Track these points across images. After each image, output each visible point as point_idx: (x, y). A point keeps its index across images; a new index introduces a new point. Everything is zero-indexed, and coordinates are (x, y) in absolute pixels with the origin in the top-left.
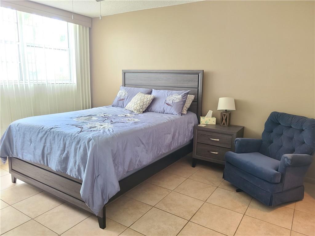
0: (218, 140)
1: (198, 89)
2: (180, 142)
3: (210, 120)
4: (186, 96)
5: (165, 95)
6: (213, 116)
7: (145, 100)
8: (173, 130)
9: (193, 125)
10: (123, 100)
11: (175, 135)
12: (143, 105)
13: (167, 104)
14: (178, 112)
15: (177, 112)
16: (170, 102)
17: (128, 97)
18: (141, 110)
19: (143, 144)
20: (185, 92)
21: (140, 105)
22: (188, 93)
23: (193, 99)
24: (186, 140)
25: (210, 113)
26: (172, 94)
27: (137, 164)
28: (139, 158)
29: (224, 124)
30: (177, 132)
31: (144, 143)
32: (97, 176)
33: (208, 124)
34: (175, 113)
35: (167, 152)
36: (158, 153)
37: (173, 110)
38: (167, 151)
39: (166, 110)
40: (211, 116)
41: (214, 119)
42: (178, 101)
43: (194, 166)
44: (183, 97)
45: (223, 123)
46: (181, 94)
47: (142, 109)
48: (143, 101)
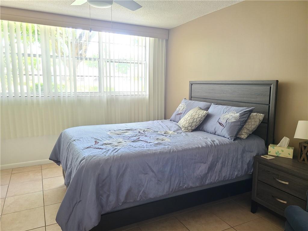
0: (287, 183)
1: (269, 106)
2: (224, 175)
3: (283, 151)
4: (246, 115)
5: (220, 111)
6: (290, 146)
7: (196, 117)
8: (210, 159)
9: (254, 154)
10: (180, 114)
11: (216, 165)
12: (193, 122)
13: (220, 123)
14: (231, 136)
15: (229, 135)
16: (223, 122)
17: (185, 111)
18: (190, 128)
19: (153, 171)
20: (246, 109)
21: (190, 122)
22: (251, 111)
23: (261, 118)
24: (236, 173)
25: (285, 141)
26: (228, 111)
27: (141, 196)
28: (143, 189)
29: (304, 160)
30: (220, 162)
31: (155, 171)
32: (78, 201)
33: (280, 156)
34: (227, 135)
35: (197, 187)
36: (181, 185)
37: (225, 132)
38: (198, 185)
39: (218, 130)
40: (286, 146)
41: (291, 151)
42: (233, 120)
43: (254, 211)
44: (242, 115)
45: (302, 159)
46: (240, 111)
47: (190, 126)
48: (194, 117)
